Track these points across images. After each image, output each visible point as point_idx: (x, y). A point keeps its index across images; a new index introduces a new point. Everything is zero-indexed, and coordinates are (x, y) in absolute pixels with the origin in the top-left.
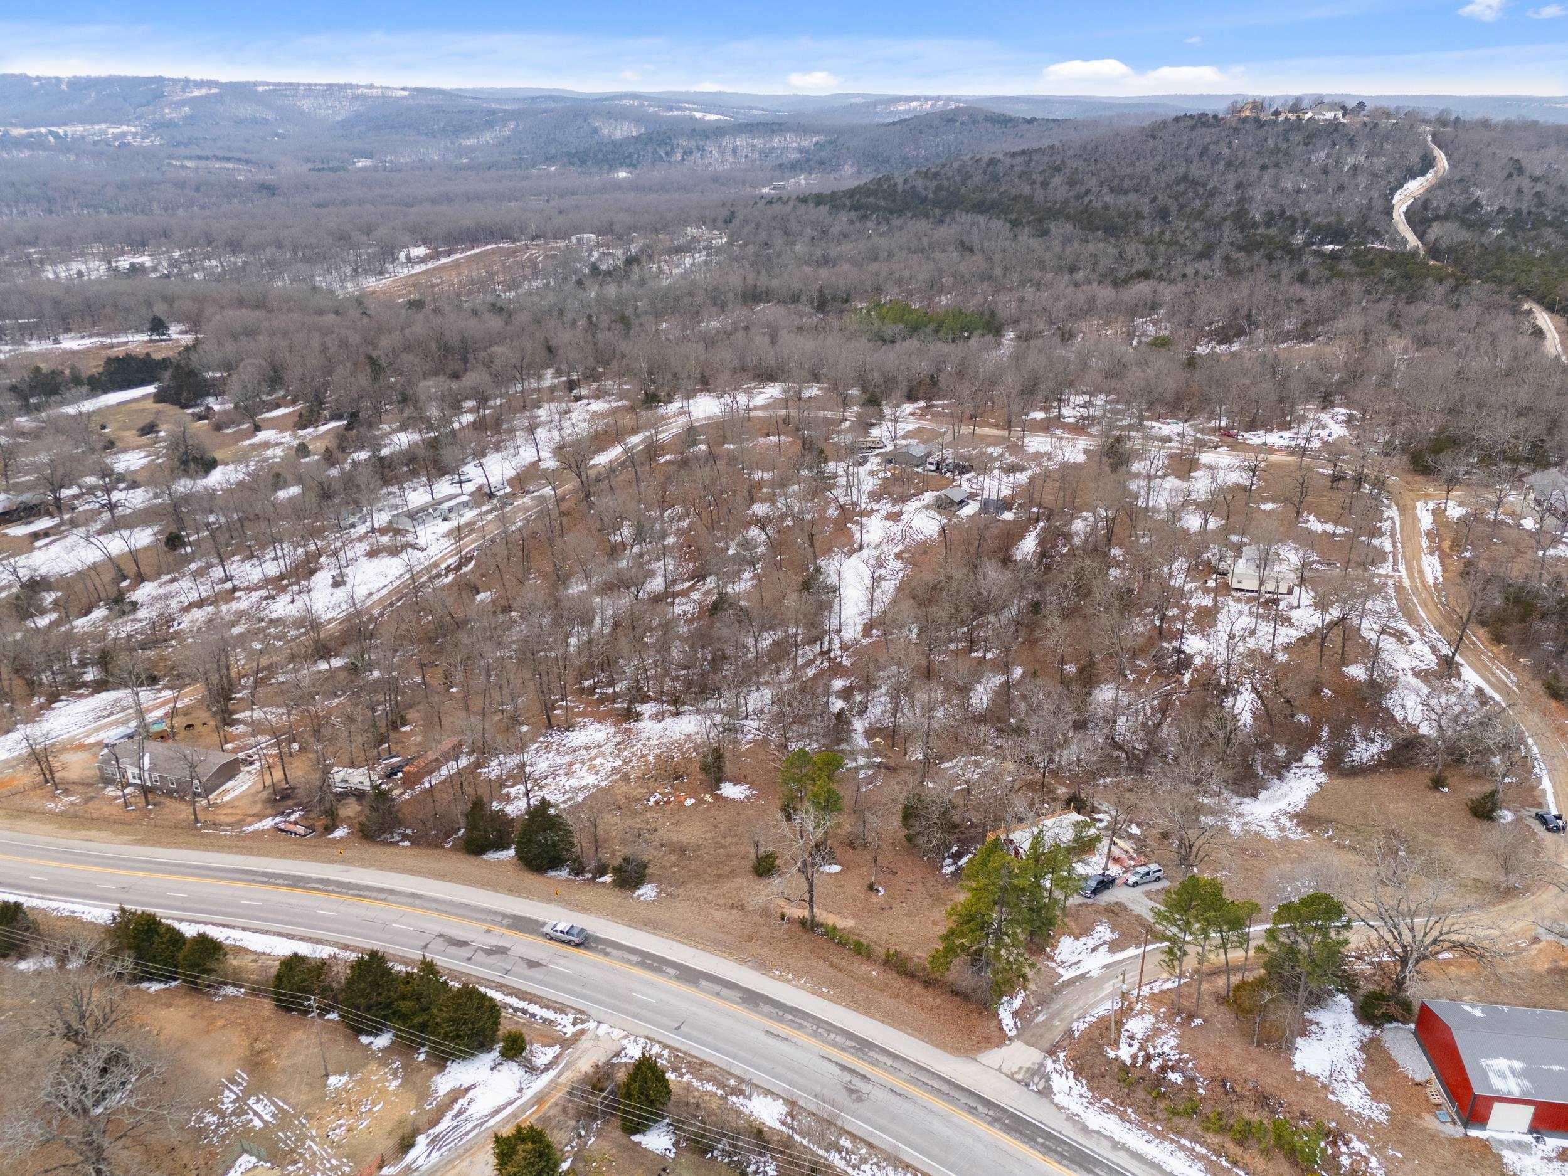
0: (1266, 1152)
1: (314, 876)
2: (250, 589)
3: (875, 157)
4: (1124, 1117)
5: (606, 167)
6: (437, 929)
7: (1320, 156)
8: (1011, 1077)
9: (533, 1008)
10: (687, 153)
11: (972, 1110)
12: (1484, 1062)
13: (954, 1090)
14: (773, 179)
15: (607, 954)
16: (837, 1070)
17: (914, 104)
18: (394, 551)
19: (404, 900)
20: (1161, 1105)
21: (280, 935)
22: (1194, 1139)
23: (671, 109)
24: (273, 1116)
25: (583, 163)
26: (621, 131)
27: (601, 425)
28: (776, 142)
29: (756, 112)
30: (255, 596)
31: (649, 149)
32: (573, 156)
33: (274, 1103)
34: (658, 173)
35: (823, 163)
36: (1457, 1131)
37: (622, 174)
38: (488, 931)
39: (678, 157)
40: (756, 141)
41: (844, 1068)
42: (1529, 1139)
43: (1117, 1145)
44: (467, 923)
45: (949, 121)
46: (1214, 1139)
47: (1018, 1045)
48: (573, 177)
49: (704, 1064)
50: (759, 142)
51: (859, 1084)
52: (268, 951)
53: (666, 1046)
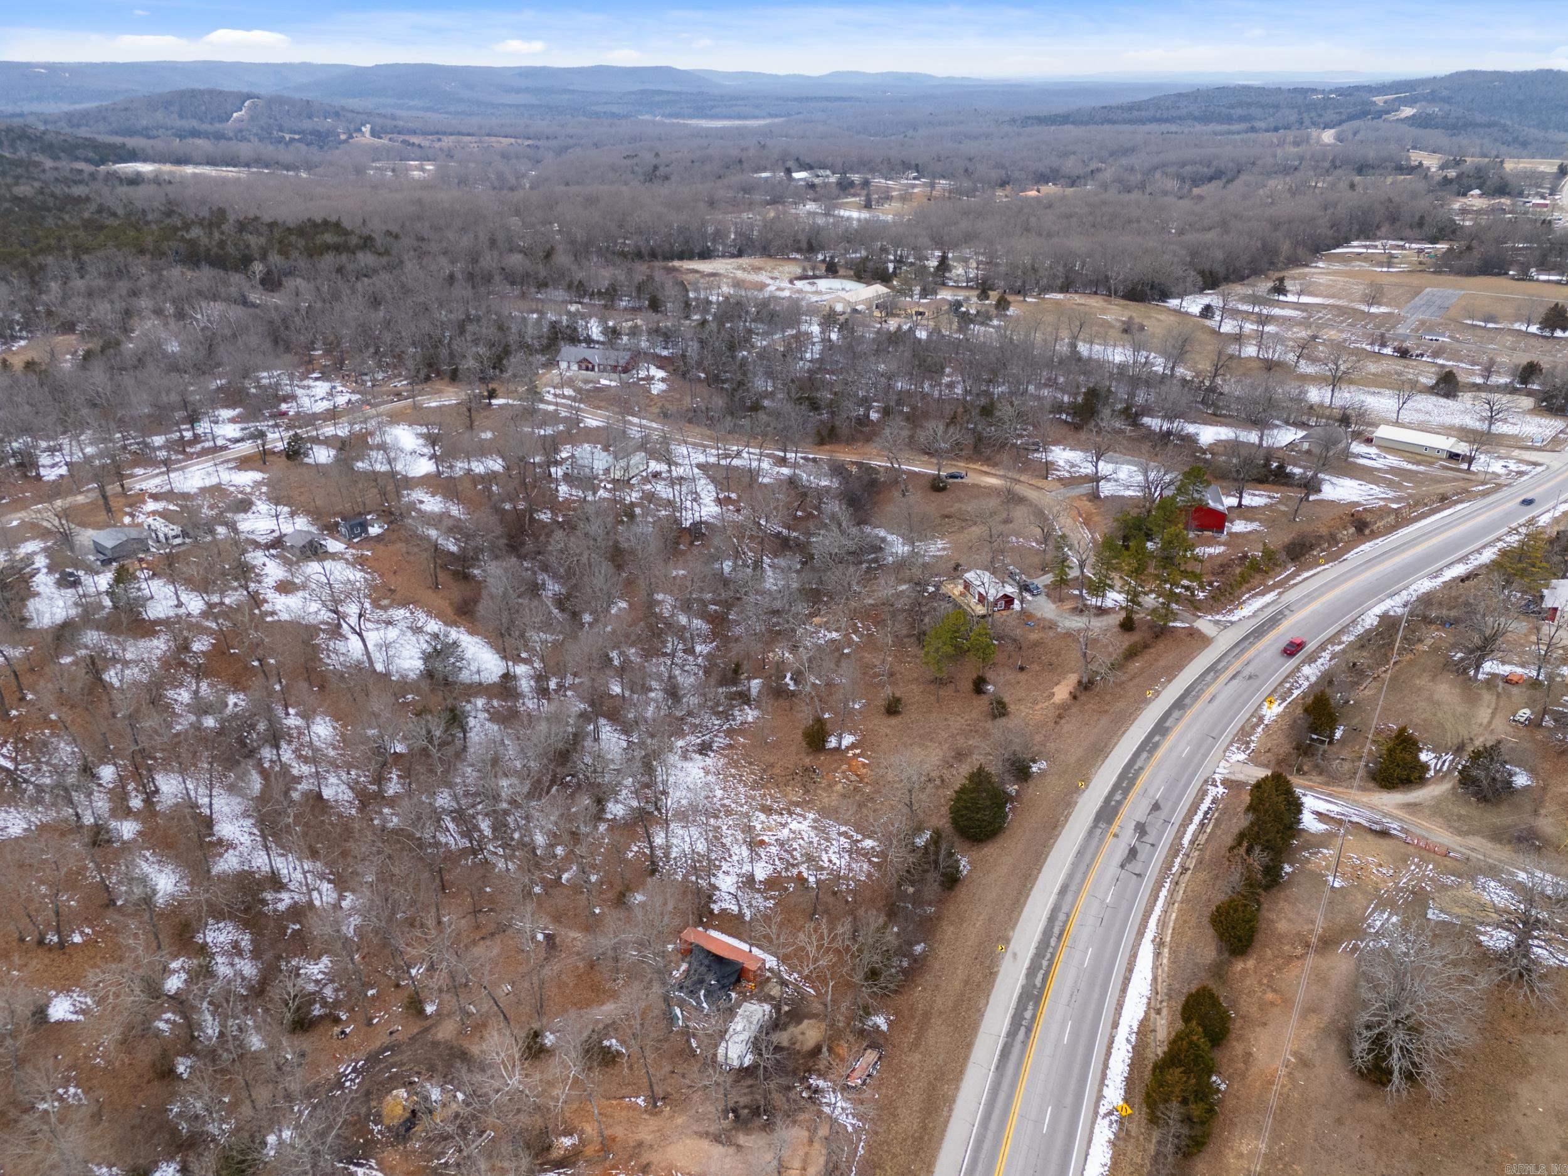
6: (1113, 869)
8: (1221, 629)
9: (1204, 807)
16: (1235, 682)
21: (1124, 990)
24: (1383, 912)
33: (1370, 915)
41: (1234, 677)
47: (1197, 625)
49: (1242, 728)
51: (1246, 673)
52: (1145, 1000)
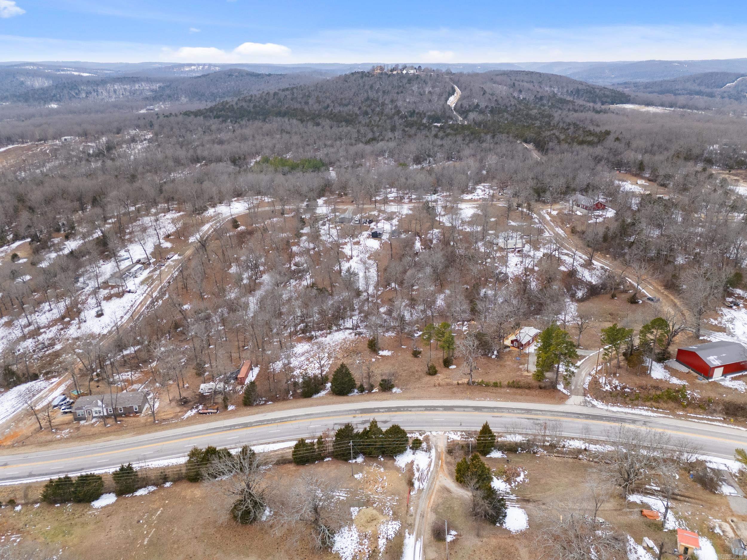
0: (666, 402)
1: (252, 421)
2: (49, 326)
3: (197, 93)
4: (618, 406)
5: (42, 102)
6: (332, 422)
7: (415, 88)
8: (580, 405)
10: (88, 93)
11: (578, 418)
12: (708, 358)
13: (568, 414)
14: (146, 105)
15: (410, 411)
16: (527, 420)
17: (193, 67)
18: (120, 295)
19: (303, 417)
20: (628, 399)
22: (642, 405)
23: (59, 70)
25: (26, 100)
26: (38, 83)
27: (179, 225)
28: (137, 86)
29: (107, 72)
30: (54, 329)
31: (65, 92)
32: (19, 96)
34: (75, 104)
35: (170, 97)
36: (706, 381)
37: (54, 106)
38: (354, 417)
39: (84, 95)
40: (125, 86)
41: (529, 419)
42: (723, 378)
43: (625, 413)
44: (341, 417)
45: (229, 75)
46: (648, 403)
47: (573, 397)
48: (24, 108)
50: (128, 87)
51: (537, 422)
53: (462, 431)
